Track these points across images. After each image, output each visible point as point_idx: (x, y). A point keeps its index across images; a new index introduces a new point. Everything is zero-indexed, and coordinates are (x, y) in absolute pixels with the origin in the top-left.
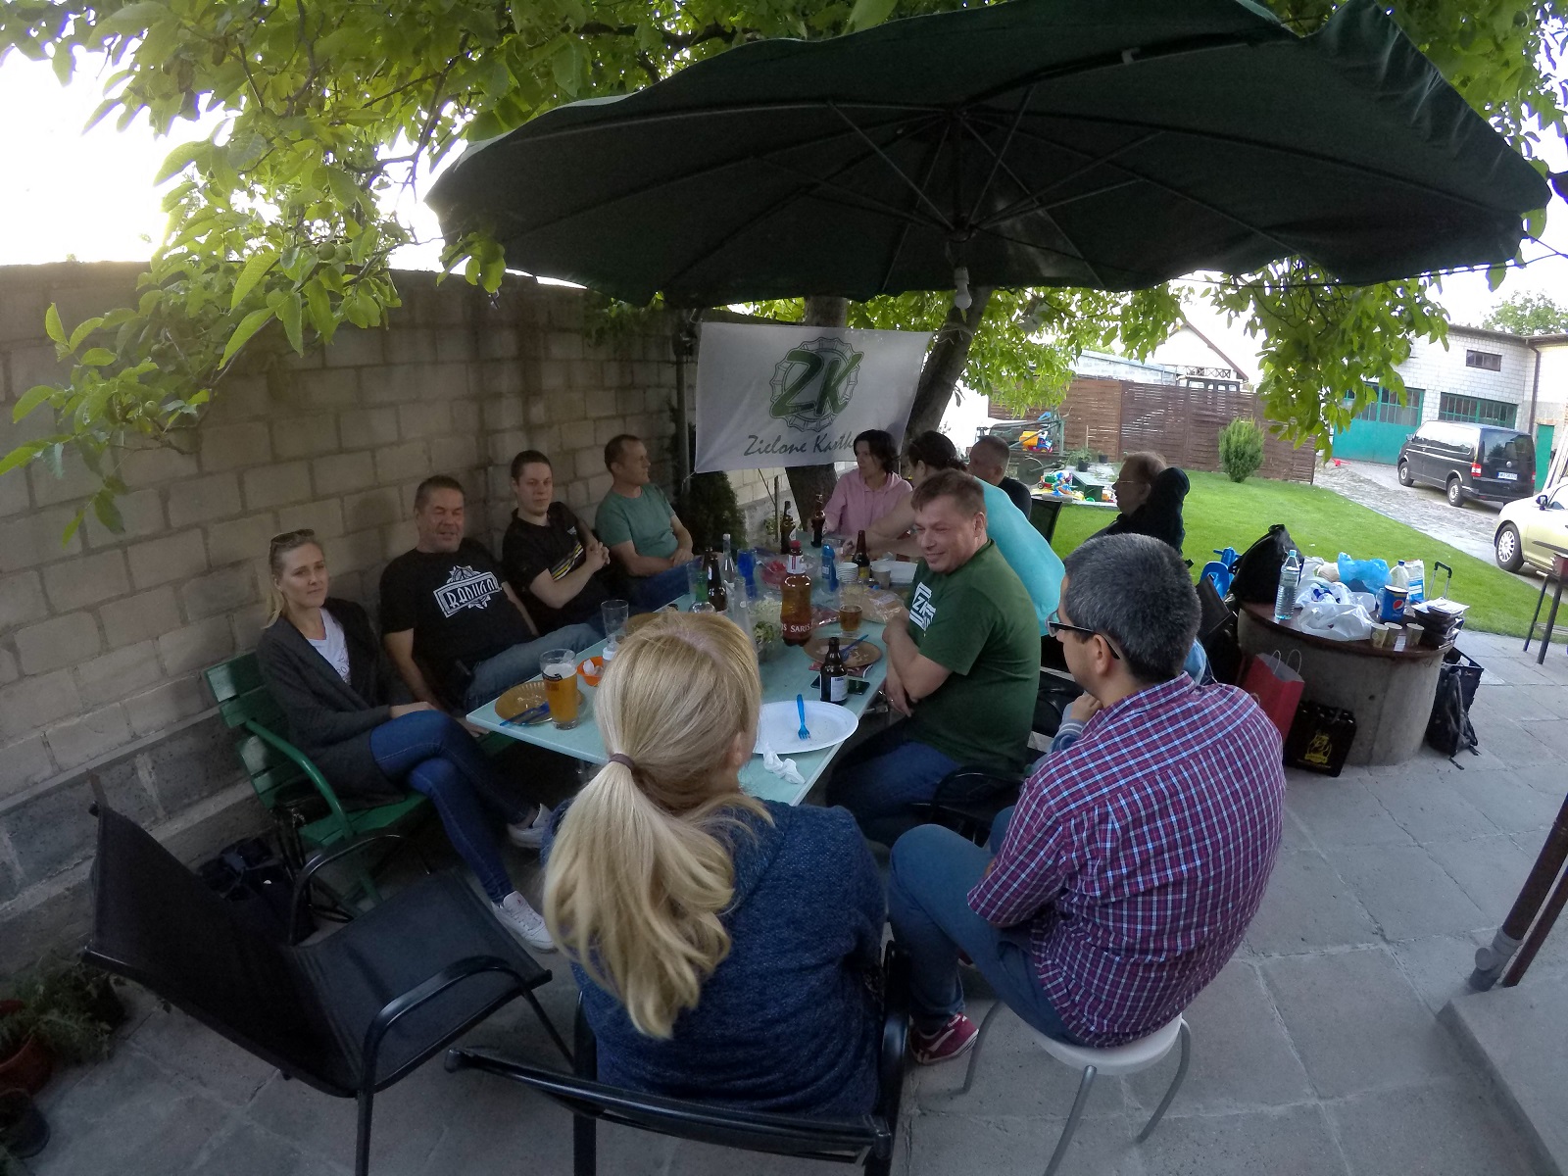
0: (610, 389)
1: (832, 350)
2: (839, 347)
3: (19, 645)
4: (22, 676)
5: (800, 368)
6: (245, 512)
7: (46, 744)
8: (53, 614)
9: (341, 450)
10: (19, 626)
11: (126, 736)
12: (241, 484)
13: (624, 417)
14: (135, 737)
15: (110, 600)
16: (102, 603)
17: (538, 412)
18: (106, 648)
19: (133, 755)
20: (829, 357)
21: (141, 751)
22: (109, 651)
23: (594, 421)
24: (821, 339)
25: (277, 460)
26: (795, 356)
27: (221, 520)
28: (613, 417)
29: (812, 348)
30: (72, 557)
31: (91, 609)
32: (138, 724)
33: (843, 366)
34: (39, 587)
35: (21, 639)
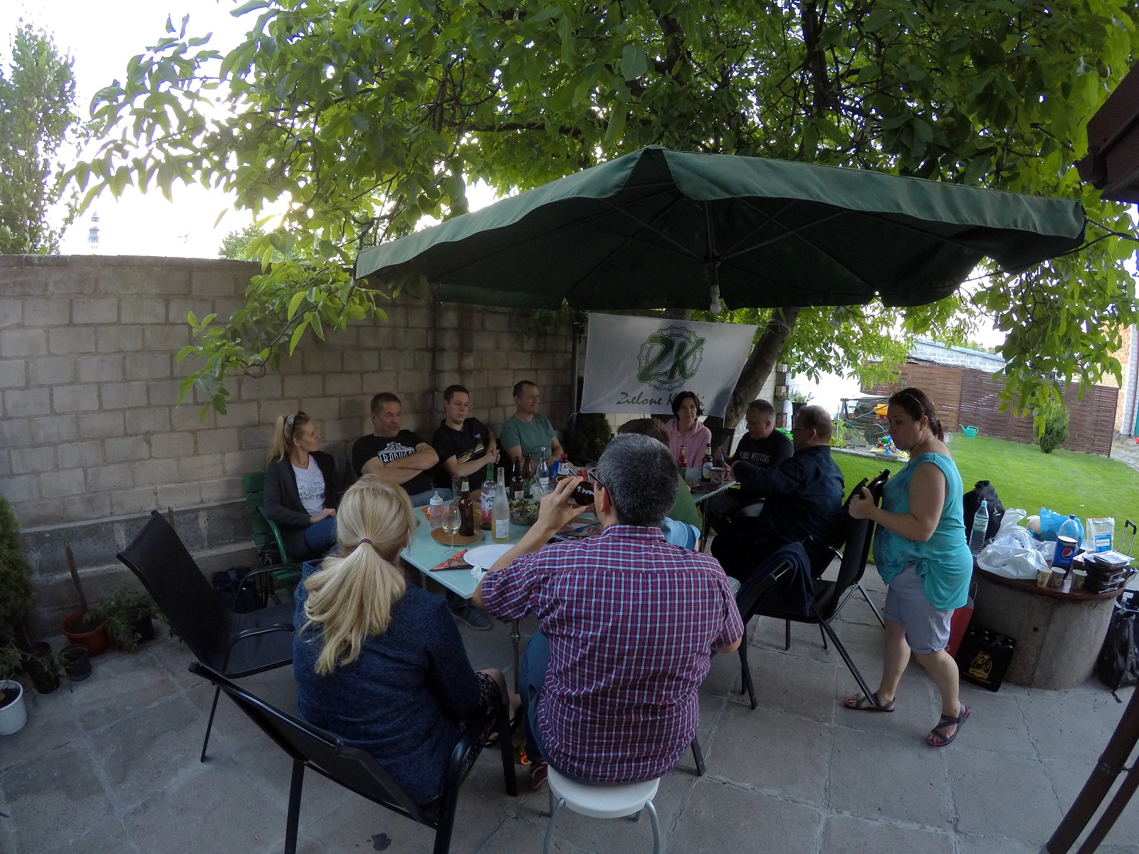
0: (527, 351)
1: (680, 335)
2: (685, 334)
3: (152, 442)
4: (151, 457)
5: (658, 348)
6: (283, 398)
7: (156, 493)
8: (173, 430)
9: (343, 371)
10: (154, 433)
11: (197, 499)
12: (283, 381)
13: (536, 370)
14: (202, 502)
15: (203, 430)
16: (199, 430)
17: (469, 362)
18: (196, 453)
19: (199, 510)
20: (678, 341)
21: (204, 509)
22: (197, 455)
23: (514, 371)
24: (672, 328)
25: (304, 372)
26: (653, 339)
27: (269, 399)
28: (528, 370)
29: (666, 333)
30: (187, 405)
31: (193, 432)
32: (205, 496)
33: (690, 347)
34: (168, 416)
35: (154, 439)
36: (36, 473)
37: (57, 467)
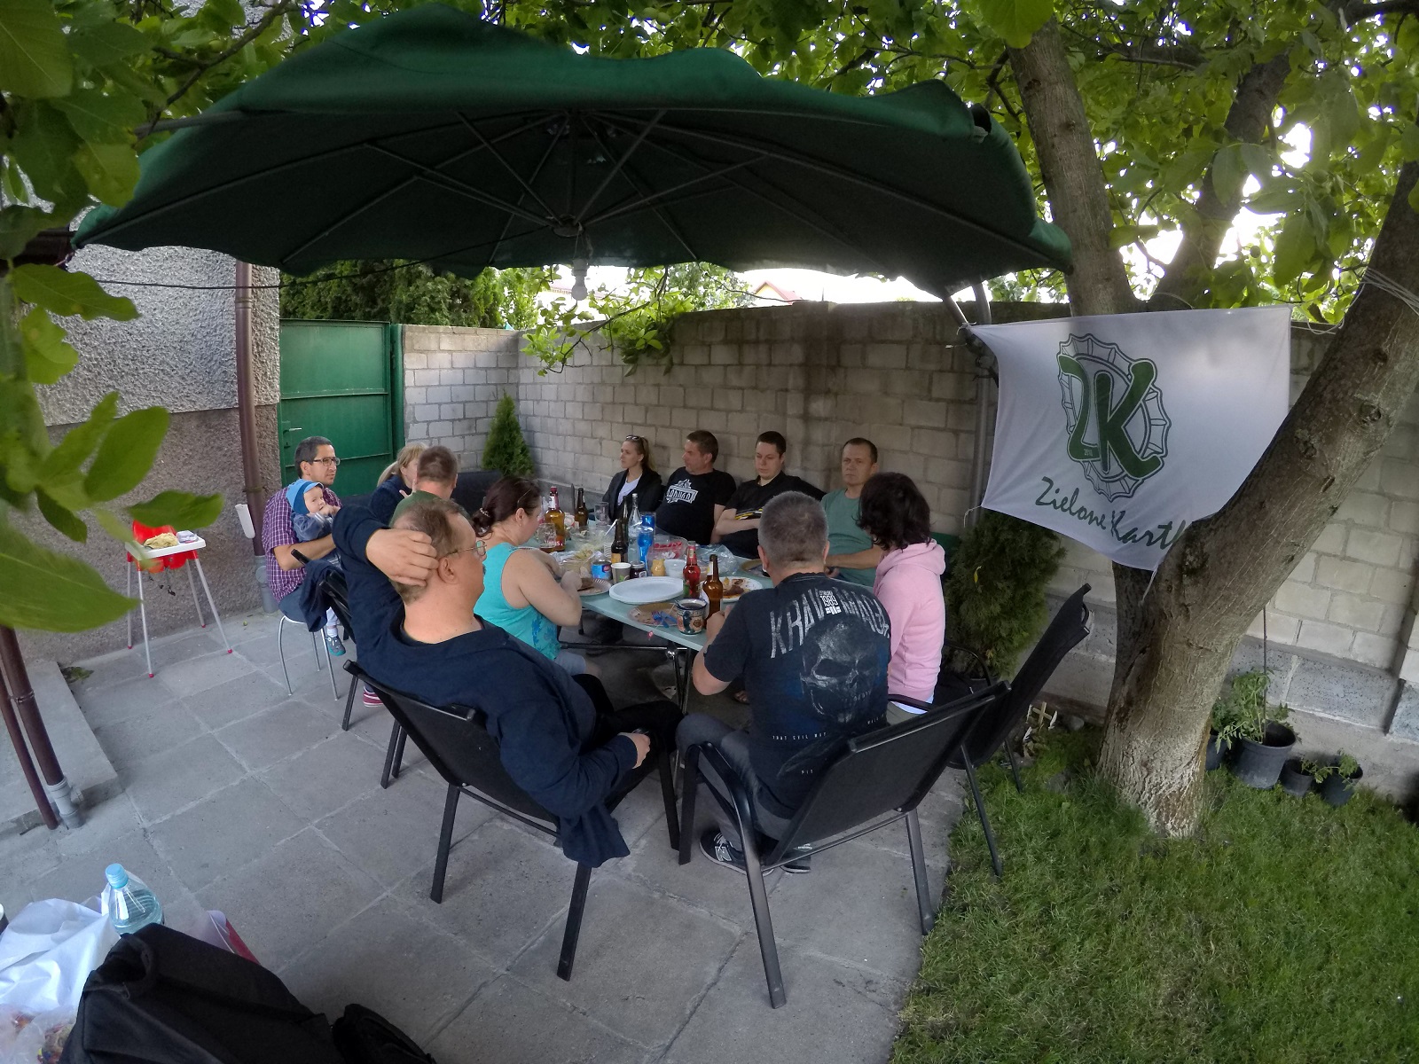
20: (1091, 370)
33: (1123, 388)
35: (604, 442)
36: (557, 450)
37: (565, 451)
